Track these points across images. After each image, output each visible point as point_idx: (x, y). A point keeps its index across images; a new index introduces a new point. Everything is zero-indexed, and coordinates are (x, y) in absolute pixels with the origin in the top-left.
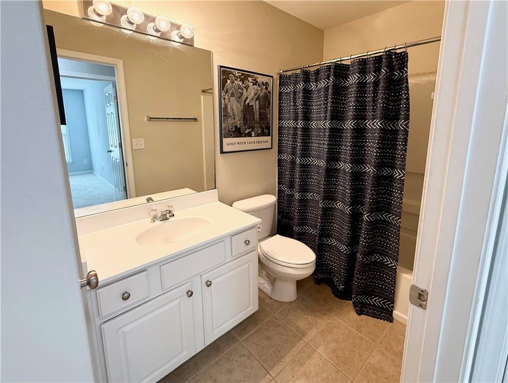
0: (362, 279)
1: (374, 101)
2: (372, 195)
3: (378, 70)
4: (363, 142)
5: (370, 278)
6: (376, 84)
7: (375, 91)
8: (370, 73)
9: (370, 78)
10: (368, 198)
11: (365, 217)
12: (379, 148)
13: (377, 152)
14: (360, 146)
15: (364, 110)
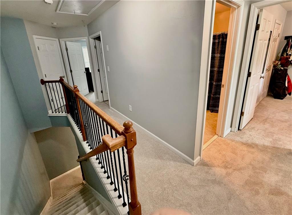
0: (213, 102)
1: (218, 48)
2: (216, 77)
3: (219, 39)
4: (214, 61)
5: (215, 102)
6: (219, 43)
7: (218, 45)
8: (217, 39)
9: (217, 41)
10: (215, 77)
11: (214, 83)
12: (219, 62)
13: (218, 64)
14: (213, 62)
15: (215, 51)
